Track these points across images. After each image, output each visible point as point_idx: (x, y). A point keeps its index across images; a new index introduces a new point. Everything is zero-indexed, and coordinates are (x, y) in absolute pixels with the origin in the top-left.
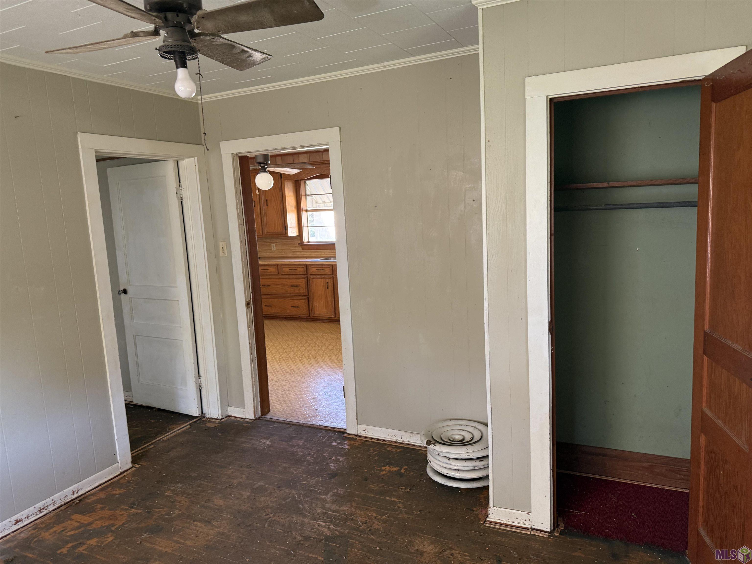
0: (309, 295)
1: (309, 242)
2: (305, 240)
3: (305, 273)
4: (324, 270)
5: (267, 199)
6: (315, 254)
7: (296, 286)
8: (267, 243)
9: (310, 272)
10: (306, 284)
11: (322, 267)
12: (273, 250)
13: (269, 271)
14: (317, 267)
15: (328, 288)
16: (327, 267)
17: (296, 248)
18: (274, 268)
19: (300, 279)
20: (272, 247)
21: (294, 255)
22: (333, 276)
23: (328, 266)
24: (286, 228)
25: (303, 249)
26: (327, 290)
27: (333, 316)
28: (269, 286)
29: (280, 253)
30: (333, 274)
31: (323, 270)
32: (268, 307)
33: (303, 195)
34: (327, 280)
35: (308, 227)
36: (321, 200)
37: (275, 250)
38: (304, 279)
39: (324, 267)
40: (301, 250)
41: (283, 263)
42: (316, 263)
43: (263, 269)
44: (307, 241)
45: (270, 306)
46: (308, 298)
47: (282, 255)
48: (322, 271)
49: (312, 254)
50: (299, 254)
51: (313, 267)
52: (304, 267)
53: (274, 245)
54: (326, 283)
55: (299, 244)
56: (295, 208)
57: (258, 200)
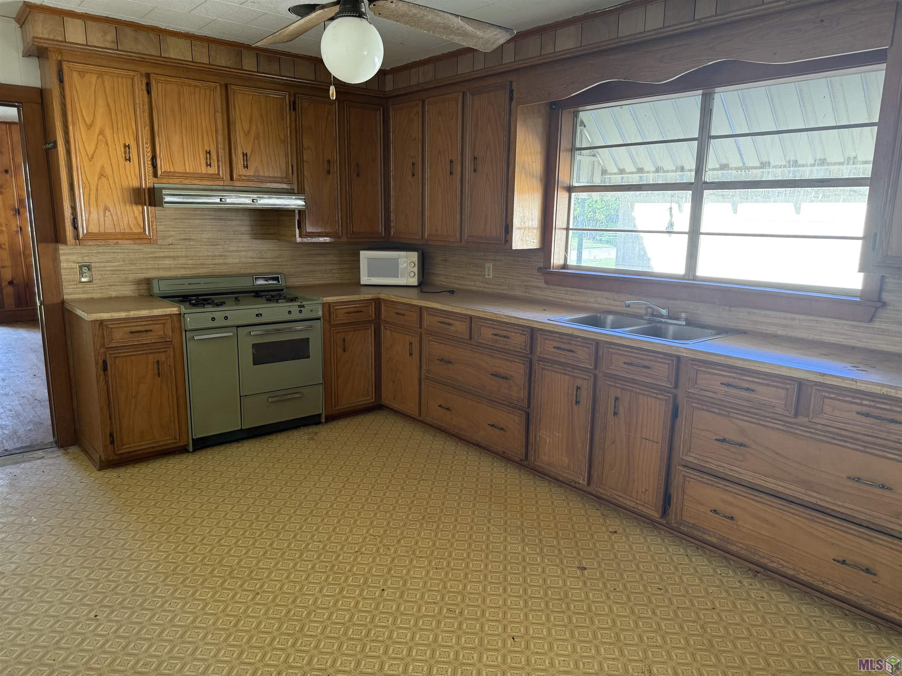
0: (532, 407)
1: (565, 266)
2: (557, 259)
3: (525, 350)
4: (573, 352)
5: (476, 155)
6: (574, 298)
7: (505, 378)
8: (477, 259)
9: (538, 350)
10: (527, 378)
11: (569, 344)
12: (487, 277)
13: (453, 328)
14: (557, 339)
15: (577, 402)
16: (582, 346)
17: (533, 278)
18: (464, 323)
19: (514, 361)
20: (487, 270)
21: (528, 295)
22: (597, 372)
23: (586, 343)
24: (508, 229)
25: (546, 283)
26: (575, 407)
27: (582, 481)
28: (450, 362)
29: (499, 285)
30: (596, 368)
31: (570, 351)
32: (445, 410)
33: (566, 150)
34: (579, 382)
35: (567, 229)
37: (491, 277)
38: (524, 364)
39: (576, 345)
40: (543, 285)
42: (556, 330)
43: (442, 322)
44: (562, 262)
45: (448, 409)
46: (528, 414)
47: (504, 290)
48: (568, 353)
49: (567, 297)
50: (538, 294)
51: (546, 339)
52: (525, 335)
53: (490, 265)
54: (575, 389)
55: (539, 269)
56: (541, 180)
57: (460, 157)
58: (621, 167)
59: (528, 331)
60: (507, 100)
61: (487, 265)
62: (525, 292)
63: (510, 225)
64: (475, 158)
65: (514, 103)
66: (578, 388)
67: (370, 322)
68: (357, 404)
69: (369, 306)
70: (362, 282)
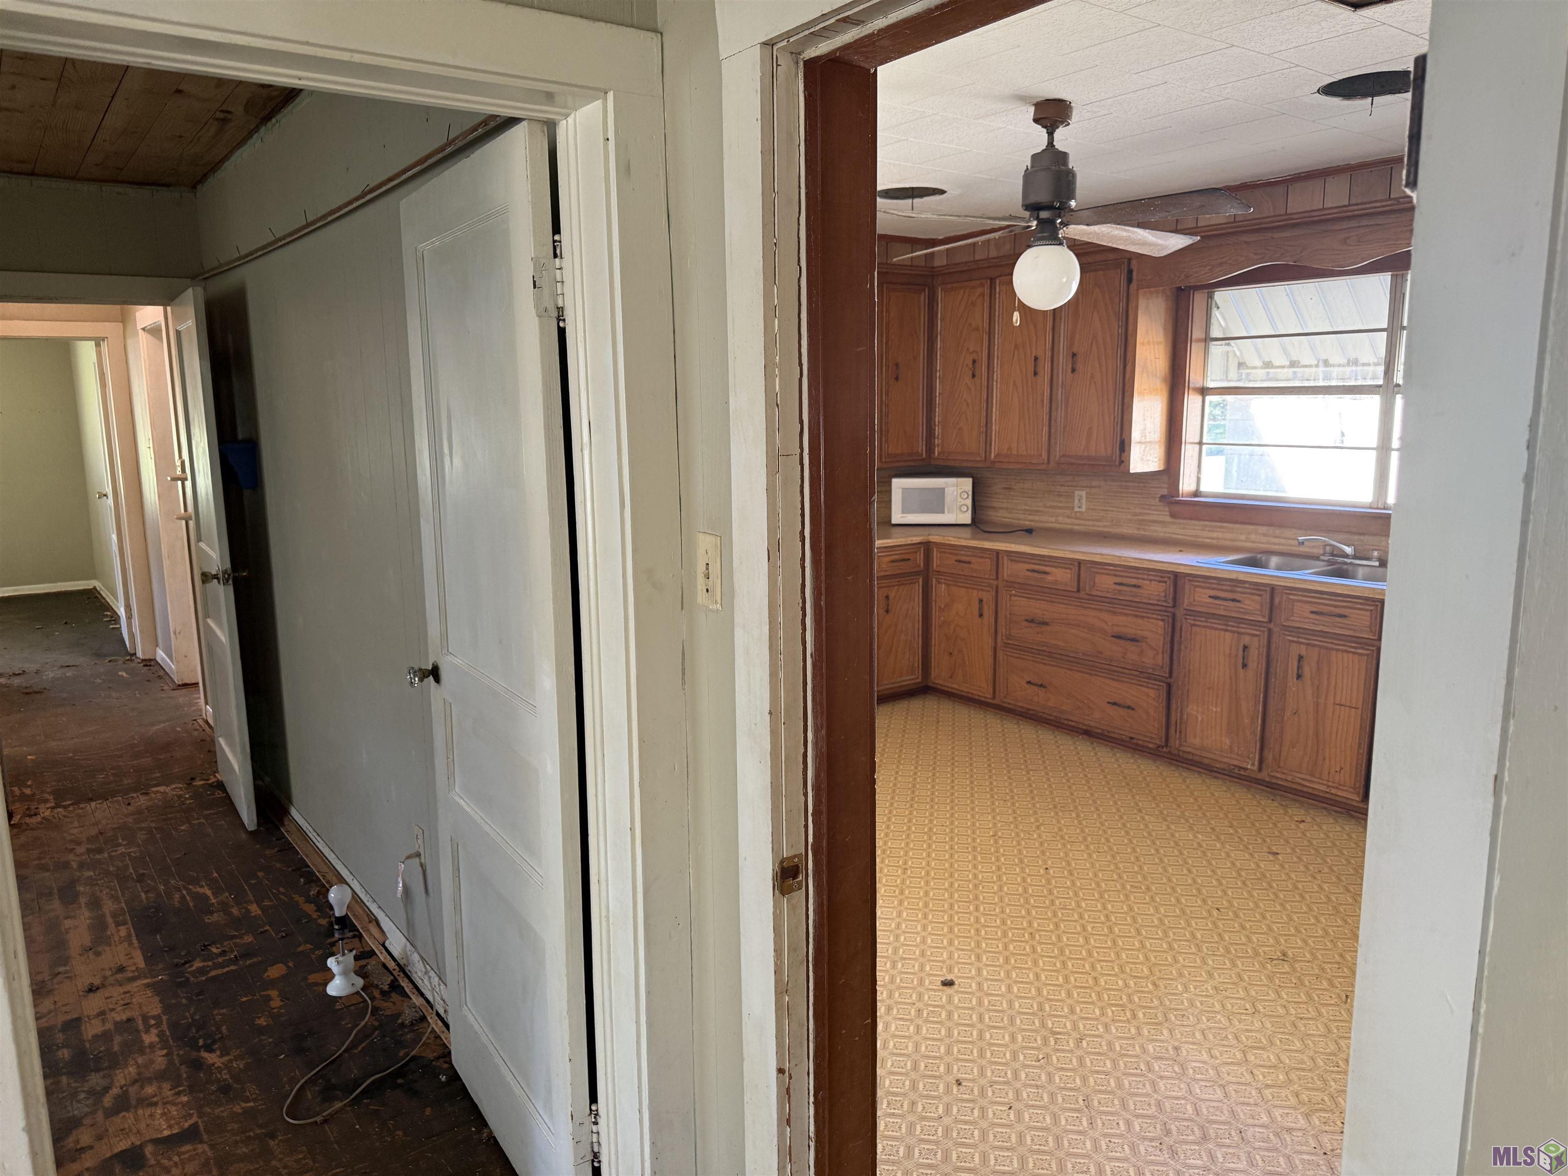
0: (1175, 674)
1: (1197, 494)
2: (1186, 485)
3: (1166, 601)
4: (1239, 601)
5: (1075, 350)
6: (1215, 535)
7: (1133, 640)
8: (1062, 485)
9: (1186, 602)
10: (1168, 639)
11: (1232, 591)
12: (1076, 509)
13: (1049, 578)
14: (1215, 586)
15: (1244, 666)
16: (1252, 594)
17: (1150, 509)
18: (1068, 571)
19: (1148, 618)
20: (1076, 501)
21: (1142, 532)
22: (1271, 626)
23: (1257, 589)
24: (1124, 446)
25: (1173, 515)
26: (1241, 672)
27: (1251, 766)
28: (1046, 623)
29: (1097, 520)
30: (1270, 621)
31: (1234, 600)
32: (1035, 688)
33: (1199, 340)
34: (1246, 640)
35: (1201, 443)
36: (1260, 356)
37: (1083, 509)
38: (1162, 620)
39: (1242, 593)
40: (1168, 519)
41: (1097, 559)
42: (1213, 575)
43: (1034, 571)
44: (1192, 488)
45: (1041, 685)
46: (1169, 686)
47: (1105, 526)
48: (1230, 604)
49: (1205, 534)
50: (1159, 531)
51: (1197, 586)
52: (1166, 582)
53: (1083, 493)
54: (1241, 649)
55: (1163, 498)
56: (1165, 380)
57: (1049, 354)
58: (1267, 360)
59: (1169, 578)
60: (1124, 283)
61: (1077, 493)
62: (1139, 529)
63: (1126, 441)
64: (1074, 355)
65: (1134, 286)
66: (1245, 648)
67: (917, 573)
68: (901, 684)
69: (916, 552)
70: (894, 521)
